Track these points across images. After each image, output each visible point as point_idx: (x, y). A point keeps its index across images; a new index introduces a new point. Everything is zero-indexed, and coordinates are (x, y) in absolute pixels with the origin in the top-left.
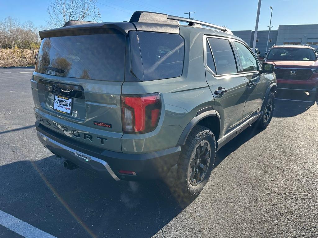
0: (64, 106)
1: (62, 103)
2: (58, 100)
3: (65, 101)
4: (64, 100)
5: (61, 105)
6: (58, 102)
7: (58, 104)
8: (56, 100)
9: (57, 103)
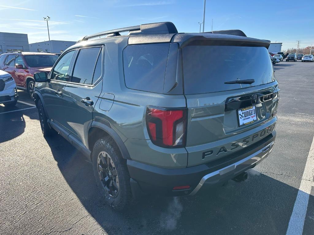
0: (250, 116)
1: (247, 115)
2: (243, 113)
3: (250, 111)
4: (248, 110)
5: (247, 117)
6: (243, 115)
7: (244, 118)
8: (240, 115)
9: (242, 117)
